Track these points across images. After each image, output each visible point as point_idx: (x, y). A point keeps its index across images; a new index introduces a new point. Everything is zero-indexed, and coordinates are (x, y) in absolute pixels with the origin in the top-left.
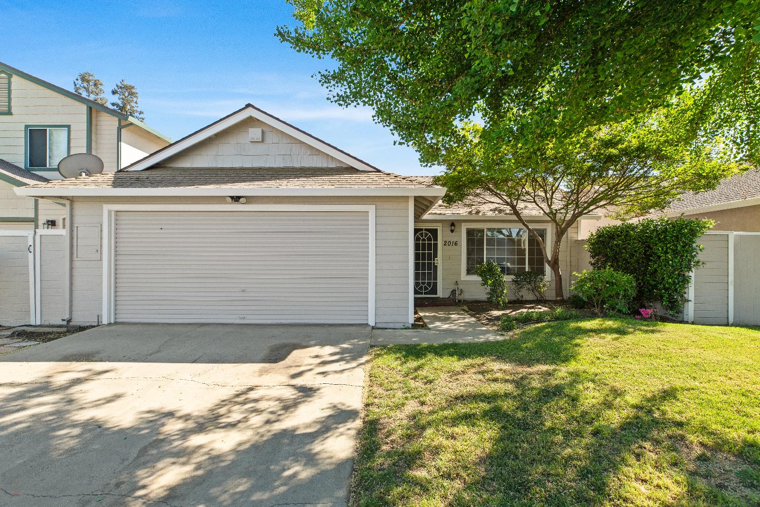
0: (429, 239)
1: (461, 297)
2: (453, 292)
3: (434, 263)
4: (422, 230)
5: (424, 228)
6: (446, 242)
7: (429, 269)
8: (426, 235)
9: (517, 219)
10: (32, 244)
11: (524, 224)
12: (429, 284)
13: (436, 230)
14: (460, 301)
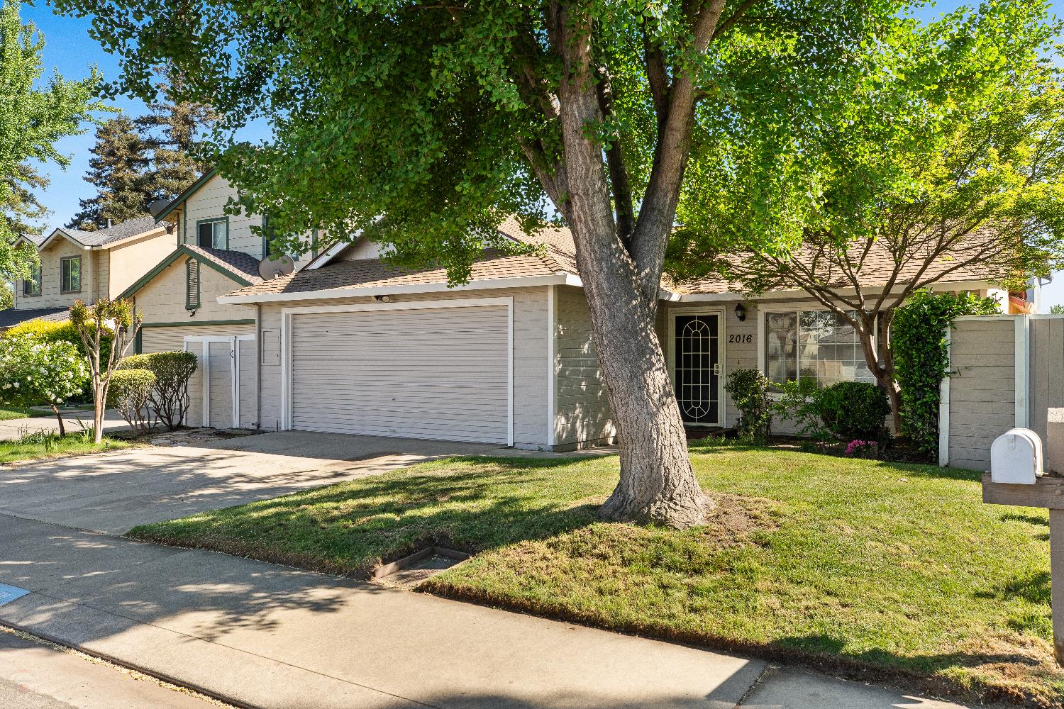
0: (705, 332)
3: (712, 371)
4: (693, 318)
5: (697, 314)
6: (732, 336)
7: (706, 380)
8: (700, 325)
10: (233, 349)
12: (705, 405)
13: (716, 317)
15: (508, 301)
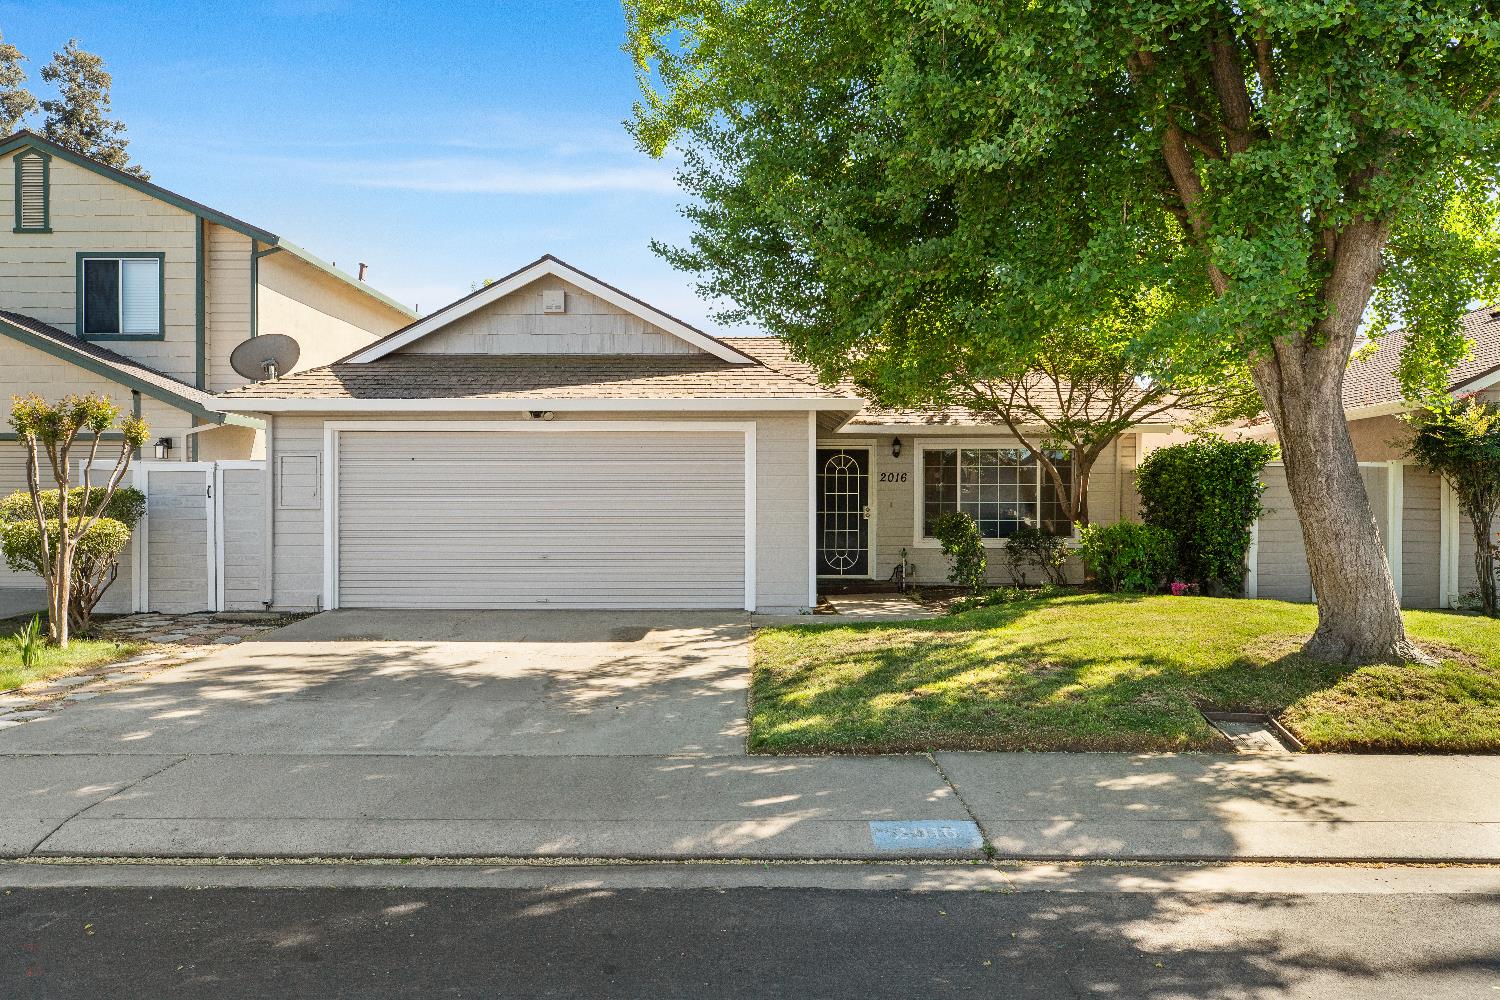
0: (853, 470)
1: (911, 580)
2: (898, 570)
3: (861, 515)
4: (839, 452)
5: (843, 448)
6: (884, 475)
7: (853, 525)
8: (847, 461)
9: (1011, 432)
10: (211, 484)
11: (1022, 442)
12: (852, 555)
13: (867, 452)
14: (909, 587)
15: (749, 429)
